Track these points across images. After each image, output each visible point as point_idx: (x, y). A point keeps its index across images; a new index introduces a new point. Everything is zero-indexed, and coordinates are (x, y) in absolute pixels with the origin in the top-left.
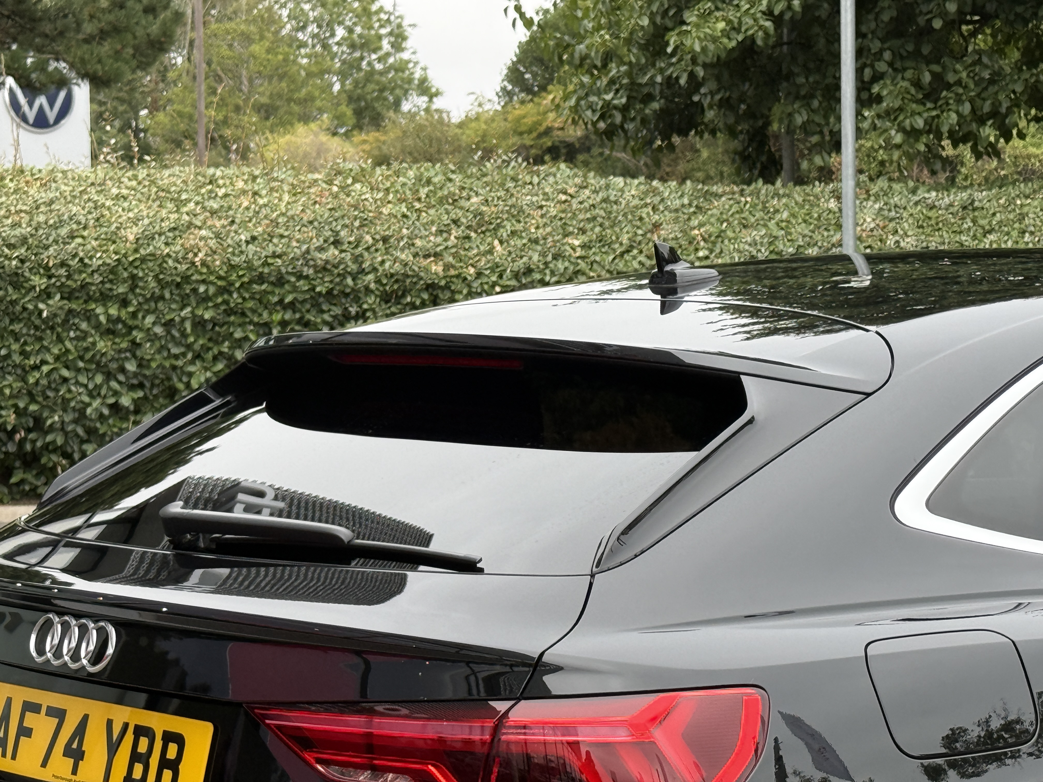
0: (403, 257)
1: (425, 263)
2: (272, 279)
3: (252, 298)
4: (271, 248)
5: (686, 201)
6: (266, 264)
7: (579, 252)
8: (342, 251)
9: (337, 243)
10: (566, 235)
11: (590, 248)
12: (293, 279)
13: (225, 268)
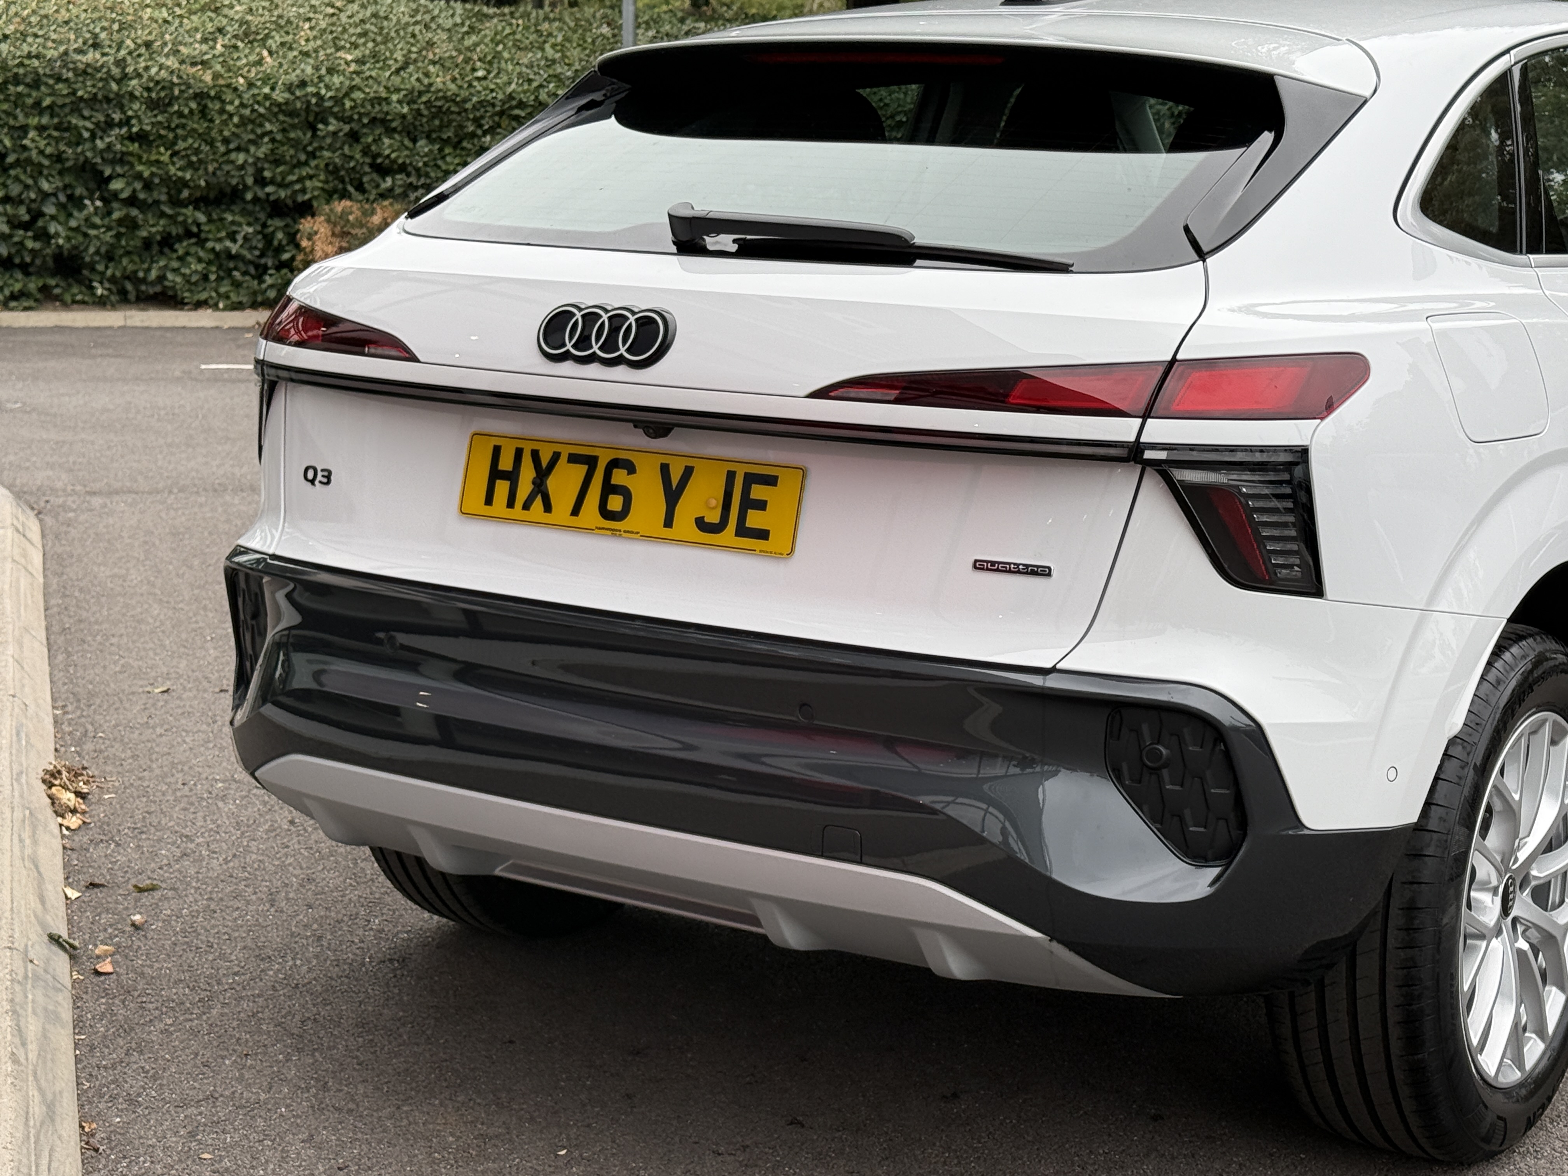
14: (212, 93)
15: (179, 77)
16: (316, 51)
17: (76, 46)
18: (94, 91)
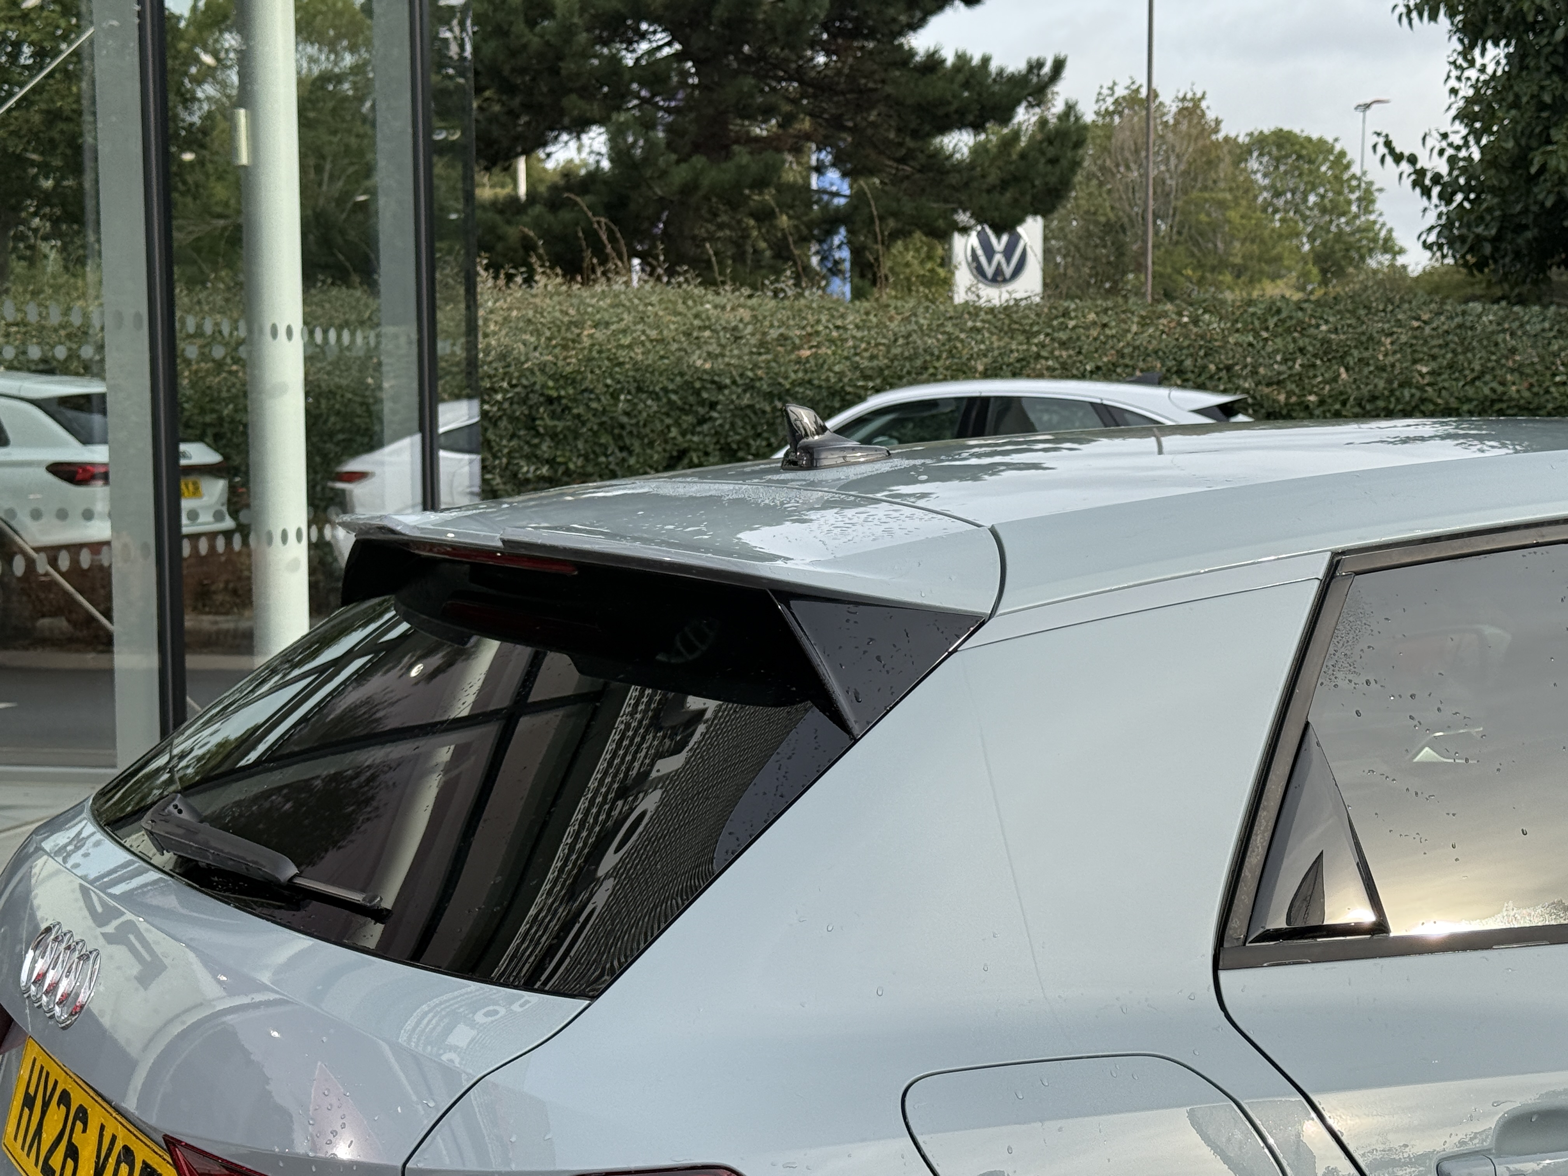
1: (1267, 390)
5: (1547, 325)
7: (1427, 379)
10: (1415, 362)
11: (1440, 374)
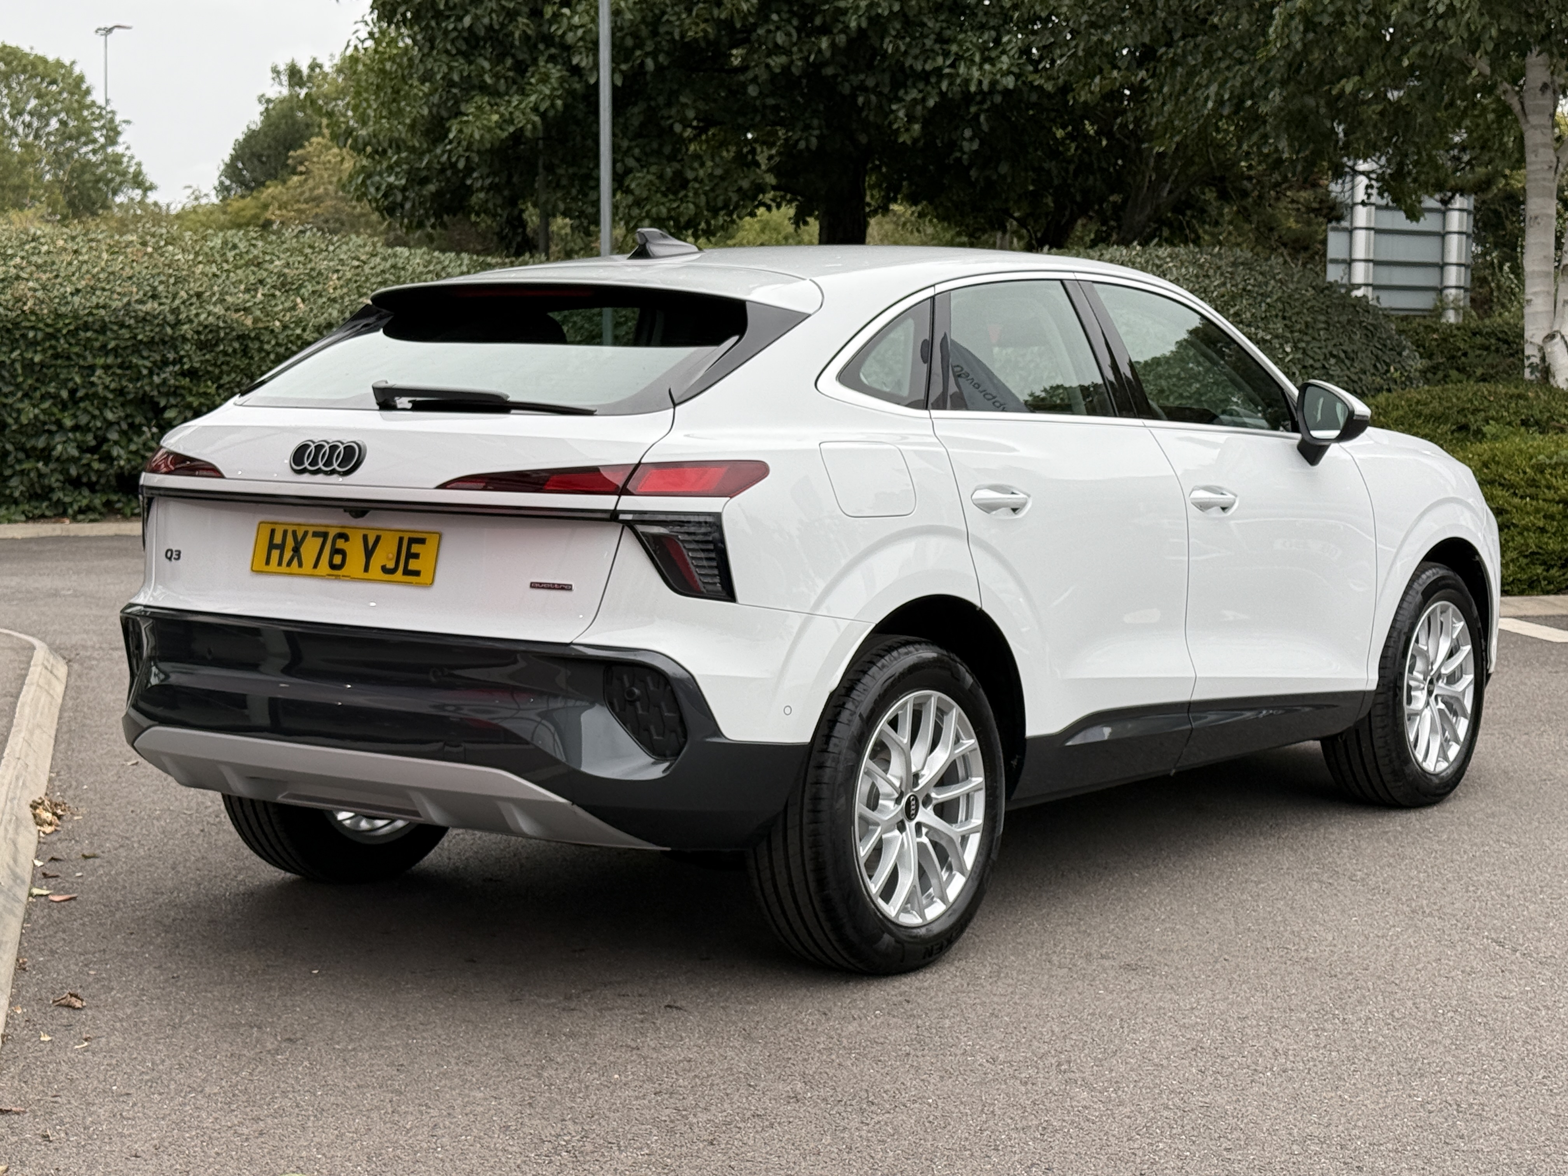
0: (216, 310)
1: (236, 316)
2: (96, 327)
3: (77, 344)
4: (94, 300)
6: (90, 314)
8: (160, 304)
9: (154, 297)
12: (115, 328)
13: (52, 317)
14: (253, 335)
15: (225, 322)
16: (342, 297)
17: (137, 297)
18: (152, 334)
